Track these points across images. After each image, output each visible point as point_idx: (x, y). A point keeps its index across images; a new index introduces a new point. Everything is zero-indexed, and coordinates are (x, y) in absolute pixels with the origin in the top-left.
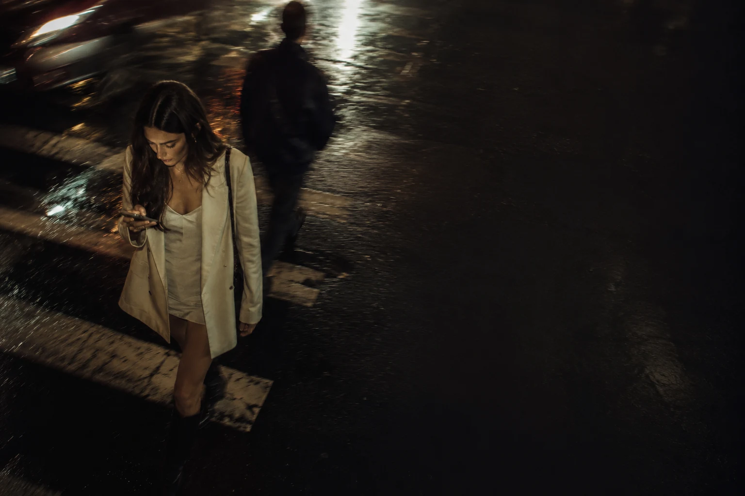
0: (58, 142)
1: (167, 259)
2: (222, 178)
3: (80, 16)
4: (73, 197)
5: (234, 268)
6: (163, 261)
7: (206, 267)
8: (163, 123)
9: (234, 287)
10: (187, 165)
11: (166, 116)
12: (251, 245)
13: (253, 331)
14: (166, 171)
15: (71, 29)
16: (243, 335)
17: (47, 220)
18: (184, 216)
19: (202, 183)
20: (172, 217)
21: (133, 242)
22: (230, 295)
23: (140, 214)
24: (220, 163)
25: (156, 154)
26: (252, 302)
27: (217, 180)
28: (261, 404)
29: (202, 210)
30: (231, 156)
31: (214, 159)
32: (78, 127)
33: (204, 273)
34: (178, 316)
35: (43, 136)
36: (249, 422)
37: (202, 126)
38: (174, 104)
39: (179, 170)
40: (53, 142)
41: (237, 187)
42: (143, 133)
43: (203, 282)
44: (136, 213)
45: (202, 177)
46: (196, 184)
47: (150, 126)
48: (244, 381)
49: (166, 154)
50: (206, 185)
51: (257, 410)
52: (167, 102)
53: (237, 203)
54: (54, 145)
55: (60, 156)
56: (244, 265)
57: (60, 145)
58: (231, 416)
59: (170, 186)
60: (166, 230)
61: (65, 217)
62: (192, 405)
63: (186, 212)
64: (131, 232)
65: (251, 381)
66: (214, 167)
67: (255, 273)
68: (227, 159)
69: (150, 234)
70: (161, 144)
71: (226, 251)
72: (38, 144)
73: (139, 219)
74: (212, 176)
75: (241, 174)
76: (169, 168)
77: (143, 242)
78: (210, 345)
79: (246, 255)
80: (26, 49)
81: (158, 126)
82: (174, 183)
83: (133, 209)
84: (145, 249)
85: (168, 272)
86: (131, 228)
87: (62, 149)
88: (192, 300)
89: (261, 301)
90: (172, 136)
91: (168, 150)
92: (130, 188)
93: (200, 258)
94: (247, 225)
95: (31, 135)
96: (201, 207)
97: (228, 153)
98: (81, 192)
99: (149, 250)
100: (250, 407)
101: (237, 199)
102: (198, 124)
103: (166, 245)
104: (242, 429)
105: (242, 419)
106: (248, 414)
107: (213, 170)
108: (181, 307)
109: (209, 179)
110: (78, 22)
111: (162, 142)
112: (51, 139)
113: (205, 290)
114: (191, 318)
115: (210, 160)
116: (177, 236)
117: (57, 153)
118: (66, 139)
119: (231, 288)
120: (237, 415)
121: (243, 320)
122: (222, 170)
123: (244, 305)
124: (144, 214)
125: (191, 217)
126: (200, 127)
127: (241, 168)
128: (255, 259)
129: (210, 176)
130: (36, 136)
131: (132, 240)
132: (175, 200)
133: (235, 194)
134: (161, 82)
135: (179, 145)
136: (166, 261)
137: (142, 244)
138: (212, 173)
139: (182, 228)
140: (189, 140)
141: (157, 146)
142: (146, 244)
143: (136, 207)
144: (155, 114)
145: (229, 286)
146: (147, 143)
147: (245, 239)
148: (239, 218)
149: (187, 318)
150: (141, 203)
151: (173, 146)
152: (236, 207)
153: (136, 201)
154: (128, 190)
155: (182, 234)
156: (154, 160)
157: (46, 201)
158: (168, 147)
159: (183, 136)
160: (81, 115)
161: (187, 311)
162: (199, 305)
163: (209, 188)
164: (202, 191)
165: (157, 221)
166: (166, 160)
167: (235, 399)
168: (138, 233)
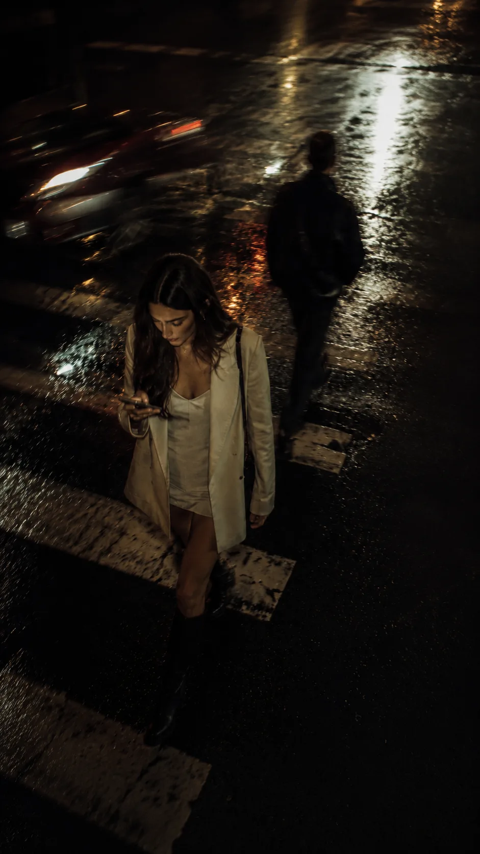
0: (68, 297)
1: (170, 446)
2: (233, 359)
3: (90, 168)
4: (83, 355)
5: (245, 457)
6: (166, 450)
7: (214, 456)
8: (169, 300)
9: (244, 477)
10: (195, 344)
11: (173, 291)
12: (263, 432)
13: (265, 523)
14: (171, 352)
15: (81, 182)
16: (253, 527)
17: (55, 380)
18: (190, 401)
19: (210, 364)
20: (178, 403)
21: (133, 429)
22: (240, 485)
23: (142, 401)
24: (231, 342)
25: (161, 333)
26: (264, 492)
27: (227, 362)
28: (282, 588)
29: (210, 394)
30: (243, 337)
31: (224, 338)
32: (87, 282)
33: (213, 464)
34: (183, 507)
35: (53, 292)
36: (268, 610)
37: (212, 302)
38: (182, 277)
39: (186, 350)
40: (62, 298)
41: (249, 370)
42: (148, 311)
43: (211, 472)
44: (138, 400)
45: (211, 357)
46: (205, 366)
47: (156, 303)
48: (265, 561)
49: (172, 333)
50: (216, 366)
51: (277, 596)
52: (174, 277)
53: (248, 387)
54: (64, 302)
55: (69, 312)
56: (256, 453)
57: (69, 301)
58: (248, 604)
59: (176, 369)
60: (170, 417)
61: (75, 376)
62: (195, 605)
63: (193, 397)
64: (132, 420)
65: (271, 561)
66: (224, 347)
67: (266, 461)
68: (238, 339)
69: (153, 423)
70: (167, 322)
71: (236, 438)
72: (47, 300)
73: (141, 406)
74: (223, 357)
75: (254, 355)
76: (176, 348)
77: (145, 431)
78: (217, 539)
79: (257, 442)
80: (35, 203)
81: (164, 302)
82: (180, 366)
83: (135, 396)
84: (147, 438)
85: (171, 461)
86: (132, 416)
87: (71, 304)
88: (199, 490)
89: (274, 490)
90: (180, 313)
91: (174, 329)
92: (132, 371)
93: (207, 447)
94: (259, 410)
95: (40, 291)
96: (209, 391)
97: (240, 332)
98: (91, 349)
99: (151, 439)
100: (270, 592)
101: (248, 382)
102: (207, 300)
103: (169, 432)
104: (260, 618)
105: (261, 606)
106: (268, 600)
107: (224, 351)
108: (186, 498)
109: (218, 361)
110: (88, 175)
111: (169, 319)
112: (60, 295)
113: (212, 481)
114: (198, 510)
115: (220, 340)
116: (184, 423)
117: (67, 309)
118: (75, 295)
119: (241, 478)
120: (256, 601)
121: (254, 511)
122: (233, 350)
123: (255, 495)
124: (146, 401)
125: (199, 402)
126: (209, 304)
127: (253, 349)
128: (267, 446)
129: (220, 357)
130: (45, 292)
131: (132, 427)
132: (181, 384)
133: (247, 377)
134: (166, 255)
135: (186, 323)
136: (169, 448)
137: (143, 434)
138: (222, 354)
139: (188, 414)
140: (197, 317)
141: (162, 325)
142: (148, 435)
143: (138, 392)
144: (160, 289)
145: (239, 477)
146: (152, 321)
147: (256, 425)
148: (250, 402)
149: (192, 510)
150: (143, 389)
151: (180, 324)
152: (248, 391)
153: (139, 386)
154: (129, 372)
155: (188, 420)
156: (159, 340)
157: (56, 359)
158: (175, 325)
159: (190, 313)
160: (91, 270)
161: (193, 502)
162: (206, 496)
163: (219, 371)
164: (210, 373)
165: (161, 408)
166: (171, 340)
167: (254, 583)
168: (140, 422)
